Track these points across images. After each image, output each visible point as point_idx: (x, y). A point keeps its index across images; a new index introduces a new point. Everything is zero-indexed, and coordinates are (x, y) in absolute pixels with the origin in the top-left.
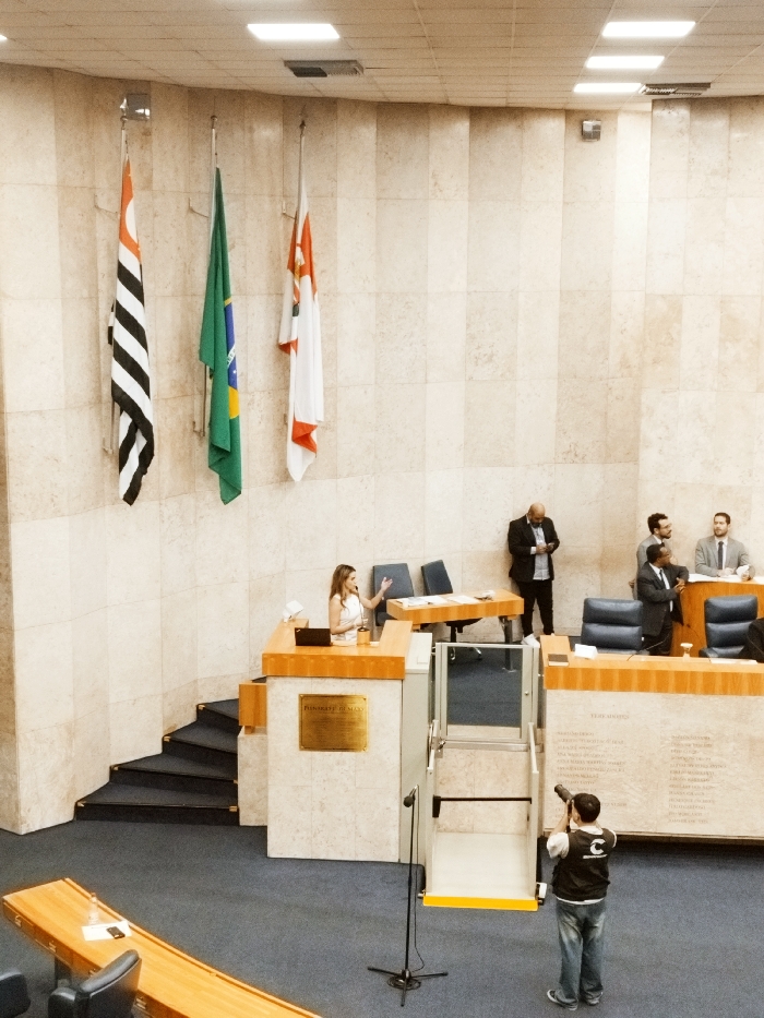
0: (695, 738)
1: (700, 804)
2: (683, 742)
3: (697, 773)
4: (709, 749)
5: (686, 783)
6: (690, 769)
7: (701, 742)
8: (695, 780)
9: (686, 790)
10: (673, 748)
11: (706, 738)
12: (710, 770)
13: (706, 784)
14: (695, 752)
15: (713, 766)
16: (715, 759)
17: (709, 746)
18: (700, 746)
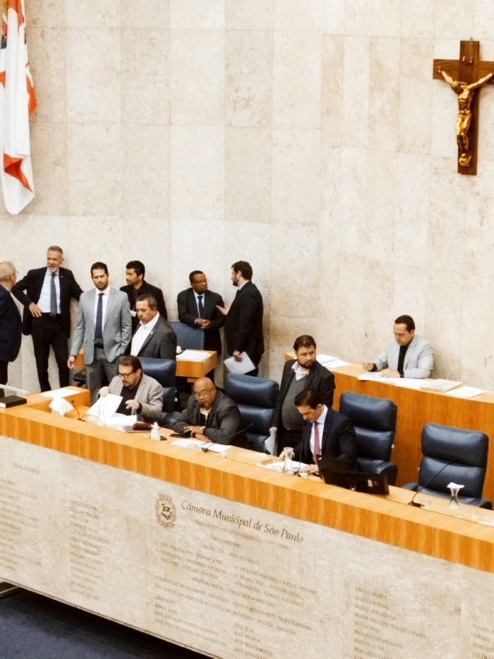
0: (86, 506)
1: (93, 579)
2: (79, 508)
3: (91, 545)
4: (96, 520)
5: (82, 553)
6: (84, 538)
7: (91, 512)
8: (88, 551)
9: (82, 561)
10: (71, 513)
11: (95, 508)
12: (99, 544)
13: (96, 558)
14: (87, 521)
15: (100, 540)
16: (102, 533)
17: (96, 517)
18: (90, 516)
